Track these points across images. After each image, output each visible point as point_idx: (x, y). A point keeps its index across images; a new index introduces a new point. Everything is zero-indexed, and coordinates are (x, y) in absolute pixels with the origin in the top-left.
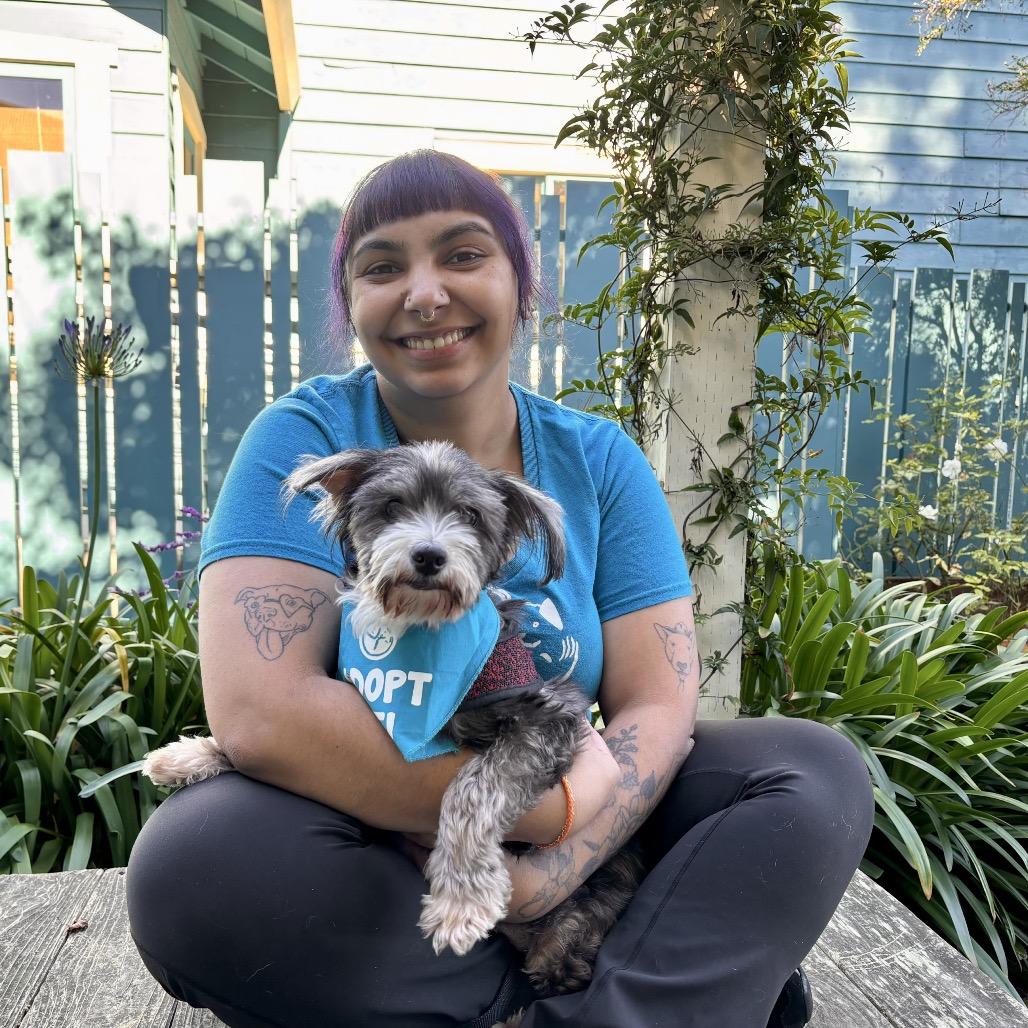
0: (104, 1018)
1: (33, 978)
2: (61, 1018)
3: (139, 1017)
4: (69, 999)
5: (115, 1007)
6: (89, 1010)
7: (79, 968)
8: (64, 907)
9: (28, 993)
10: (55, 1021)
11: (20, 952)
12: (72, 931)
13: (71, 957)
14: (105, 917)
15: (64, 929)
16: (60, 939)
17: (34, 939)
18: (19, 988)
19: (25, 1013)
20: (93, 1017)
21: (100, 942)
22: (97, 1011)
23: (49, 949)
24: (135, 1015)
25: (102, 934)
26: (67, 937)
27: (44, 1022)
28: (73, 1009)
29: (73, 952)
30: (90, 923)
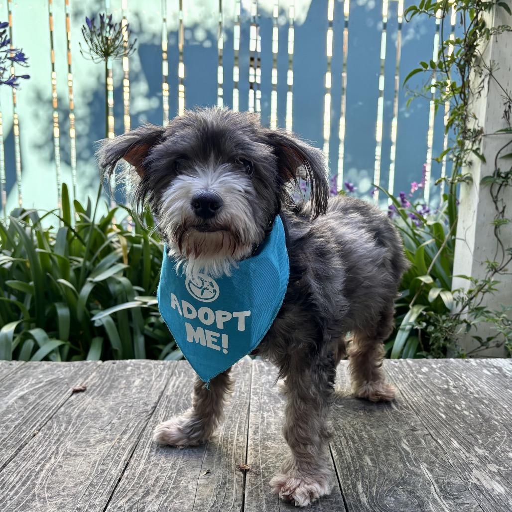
0: (89, 441)
1: (44, 416)
2: (58, 440)
3: (114, 442)
4: (66, 429)
5: (97, 435)
6: (79, 436)
7: (77, 412)
8: (72, 379)
9: (38, 424)
10: (54, 441)
11: (38, 401)
12: (76, 392)
13: (72, 405)
14: (99, 385)
15: (71, 390)
16: (66, 396)
17: (49, 395)
18: (32, 421)
19: (34, 435)
20: (81, 440)
21: (93, 399)
22: (85, 437)
23: (58, 400)
24: (110, 441)
25: (95, 394)
26: (72, 395)
27: (46, 441)
28: (68, 435)
29: (74, 402)
30: (88, 388)
